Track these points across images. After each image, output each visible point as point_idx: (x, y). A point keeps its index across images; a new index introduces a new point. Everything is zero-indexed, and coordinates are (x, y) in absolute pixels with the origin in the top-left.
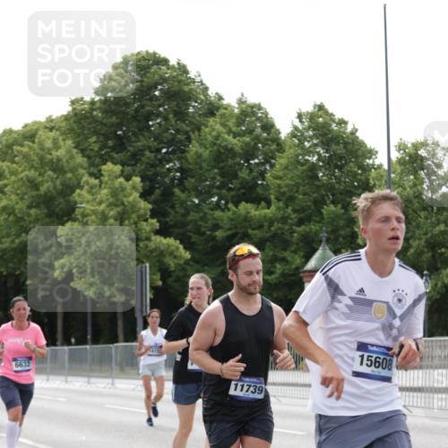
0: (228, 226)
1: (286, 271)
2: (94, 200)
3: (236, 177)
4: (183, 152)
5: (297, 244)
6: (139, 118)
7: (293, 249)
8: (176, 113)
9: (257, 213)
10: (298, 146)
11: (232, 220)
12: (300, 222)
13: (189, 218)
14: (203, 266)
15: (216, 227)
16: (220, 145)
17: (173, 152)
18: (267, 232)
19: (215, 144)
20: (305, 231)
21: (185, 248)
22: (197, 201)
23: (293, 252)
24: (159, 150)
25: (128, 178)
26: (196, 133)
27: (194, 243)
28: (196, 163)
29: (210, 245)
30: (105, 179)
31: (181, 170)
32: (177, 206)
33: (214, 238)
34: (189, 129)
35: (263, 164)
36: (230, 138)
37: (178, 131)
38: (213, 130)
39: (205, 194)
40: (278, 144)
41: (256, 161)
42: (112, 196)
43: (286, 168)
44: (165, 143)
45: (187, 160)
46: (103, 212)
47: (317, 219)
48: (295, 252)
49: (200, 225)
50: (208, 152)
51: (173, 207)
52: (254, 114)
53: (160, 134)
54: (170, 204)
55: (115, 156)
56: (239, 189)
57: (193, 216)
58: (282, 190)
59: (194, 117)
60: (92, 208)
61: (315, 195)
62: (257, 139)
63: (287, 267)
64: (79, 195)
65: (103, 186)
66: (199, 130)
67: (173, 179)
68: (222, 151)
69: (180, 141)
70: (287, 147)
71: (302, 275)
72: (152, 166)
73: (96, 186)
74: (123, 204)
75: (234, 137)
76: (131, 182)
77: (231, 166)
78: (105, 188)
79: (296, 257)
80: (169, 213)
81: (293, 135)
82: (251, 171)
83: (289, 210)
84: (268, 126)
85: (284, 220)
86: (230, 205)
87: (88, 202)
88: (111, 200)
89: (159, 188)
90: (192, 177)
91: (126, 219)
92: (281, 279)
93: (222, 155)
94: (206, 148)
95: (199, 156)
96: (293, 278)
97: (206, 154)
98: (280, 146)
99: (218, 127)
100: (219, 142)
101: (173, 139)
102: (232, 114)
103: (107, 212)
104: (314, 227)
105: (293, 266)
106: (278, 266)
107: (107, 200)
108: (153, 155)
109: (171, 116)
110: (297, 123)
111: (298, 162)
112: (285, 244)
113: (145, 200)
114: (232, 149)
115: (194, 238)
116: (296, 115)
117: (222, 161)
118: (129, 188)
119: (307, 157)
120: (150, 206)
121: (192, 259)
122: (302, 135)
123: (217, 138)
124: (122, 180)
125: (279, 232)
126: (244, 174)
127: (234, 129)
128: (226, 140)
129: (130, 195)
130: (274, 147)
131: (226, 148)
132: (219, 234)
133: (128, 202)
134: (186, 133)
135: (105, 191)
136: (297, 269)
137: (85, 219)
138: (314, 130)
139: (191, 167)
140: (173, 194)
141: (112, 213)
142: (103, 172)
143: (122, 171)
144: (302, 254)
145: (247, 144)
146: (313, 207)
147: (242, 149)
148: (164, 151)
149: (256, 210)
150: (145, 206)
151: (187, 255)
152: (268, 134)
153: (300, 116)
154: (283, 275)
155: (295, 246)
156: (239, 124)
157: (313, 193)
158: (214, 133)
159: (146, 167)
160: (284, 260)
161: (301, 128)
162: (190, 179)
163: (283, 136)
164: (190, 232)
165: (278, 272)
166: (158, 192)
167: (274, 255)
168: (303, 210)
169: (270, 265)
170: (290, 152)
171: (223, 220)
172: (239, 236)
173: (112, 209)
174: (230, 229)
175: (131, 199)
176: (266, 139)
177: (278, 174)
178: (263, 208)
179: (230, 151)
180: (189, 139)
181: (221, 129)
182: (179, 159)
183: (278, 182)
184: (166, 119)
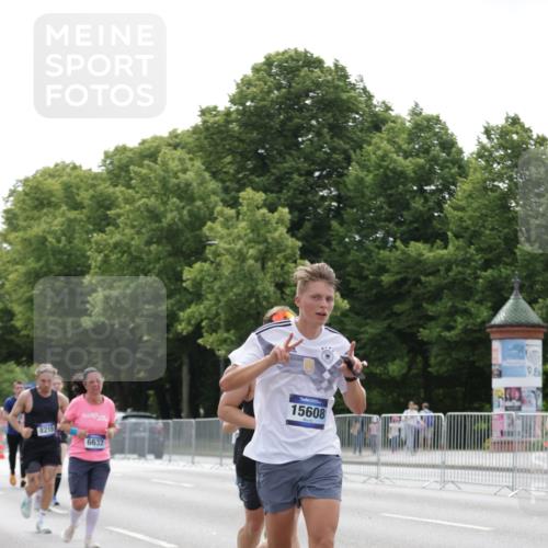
0: (396, 269)
1: (469, 327)
2: (229, 235)
3: (407, 207)
4: (341, 175)
5: (483, 292)
6: (285, 133)
7: (477, 298)
8: (332, 128)
9: (432, 254)
10: (485, 168)
11: (401, 261)
12: (487, 265)
13: (350, 258)
14: (366, 318)
15: (382, 270)
16: (387, 168)
17: (329, 176)
18: (444, 279)
19: (381, 166)
20: (492, 276)
21: (343, 296)
22: (358, 238)
23: (477, 302)
24: (310, 173)
25: (272, 209)
26: (358, 151)
27: (353, 289)
28: (356, 190)
29: (374, 291)
30: (244, 209)
31: (338, 198)
32: (334, 243)
33: (378, 284)
34: (347, 147)
35: (441, 191)
36: (400, 159)
37: (334, 150)
38: (379, 148)
39: (367, 229)
40: (460, 167)
41: (433, 187)
42: (253, 231)
43: (470, 196)
44: (319, 164)
45: (346, 186)
46: (240, 251)
47: (508, 260)
48: (480, 302)
49: (363, 267)
50: (371, 176)
51: (328, 244)
52: (429, 128)
53: (312, 153)
54: (324, 240)
55: (257, 180)
56: (411, 222)
57: (354, 255)
58: (464, 224)
59: (354, 133)
60: (227, 246)
61: (506, 230)
62: (435, 160)
63: (471, 321)
64: (211, 229)
65: (241, 217)
66: (361, 148)
67: (329, 209)
68: (390, 174)
69: (338, 162)
70: (472, 170)
71: (488, 330)
72: (301, 192)
73: (232, 217)
74: (266, 241)
75: (406, 158)
76: (276, 214)
77: (401, 194)
78: (243, 220)
79: (482, 308)
80: (323, 252)
81: (480, 155)
82: (426, 200)
83: (472, 250)
84: (449, 144)
85: (466, 262)
86: (398, 243)
87: (222, 238)
88: (251, 235)
89: (309, 220)
90: (352, 207)
91: (269, 260)
92: (463, 335)
93: (390, 180)
94: (369, 171)
95: (360, 181)
96: (479, 335)
97: (369, 179)
98: (463, 168)
99: (384, 145)
100: (385, 164)
101: (328, 160)
102: (403, 129)
103: (245, 250)
104: (505, 271)
105: (479, 320)
106: (459, 319)
107: (245, 235)
108: (302, 179)
109: (326, 130)
110: (485, 140)
111: (485, 189)
112: (468, 293)
113: (293, 236)
114: (402, 172)
115: (354, 283)
116: (483, 130)
117: (391, 188)
118: (274, 221)
119: (496, 183)
120: (300, 244)
121: (351, 310)
122: (491, 155)
123: (383, 158)
124: (264, 211)
125: (460, 276)
126: (418, 204)
127: (405, 146)
128: (395, 161)
129: (276, 230)
130: (455, 170)
131: (394, 171)
132: (386, 279)
133: (273, 238)
134: (345, 152)
135: (243, 224)
136: (484, 323)
137: (218, 259)
138: (505, 148)
139: (351, 194)
140: (329, 227)
141: (251, 252)
142: (241, 200)
143: (265, 200)
144: (489, 304)
145: (422, 167)
146: (503, 246)
147: (415, 172)
148: (317, 174)
149: (430, 251)
150: (293, 244)
151: (345, 305)
152: (448, 154)
153: (487, 132)
154: (465, 331)
155: (480, 295)
156: (411, 141)
157: (504, 228)
158: (380, 153)
159: (294, 194)
160: (466, 312)
161: (489, 146)
162: (349, 210)
163: (466, 156)
164: (349, 275)
165: (460, 327)
166: (308, 225)
167: (453, 306)
168: (490, 249)
169: (448, 319)
170: (475, 176)
171: (390, 261)
172: (410, 282)
173: (252, 247)
174: (398, 273)
175: (276, 234)
176: (446, 161)
177: (460, 203)
178: (438, 248)
179: (400, 176)
180: (348, 160)
181: (389, 147)
182: (336, 185)
183: (460, 214)
184: (319, 134)
